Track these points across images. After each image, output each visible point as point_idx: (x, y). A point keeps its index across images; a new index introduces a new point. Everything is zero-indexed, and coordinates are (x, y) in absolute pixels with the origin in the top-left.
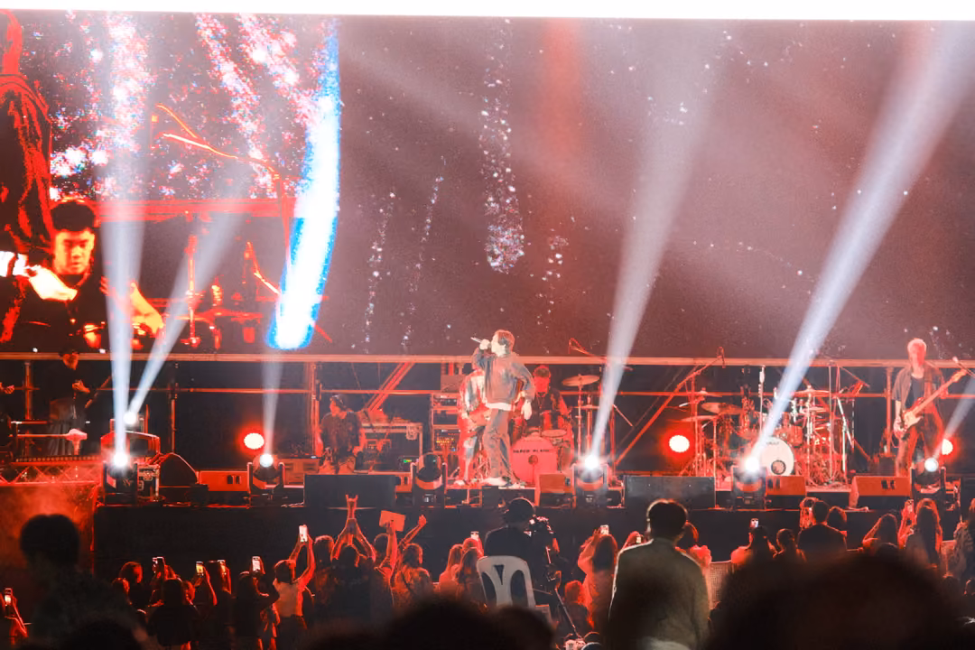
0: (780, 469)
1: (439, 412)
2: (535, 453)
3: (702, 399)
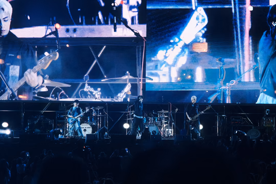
0: (154, 133)
1: (58, 117)
2: (86, 129)
3: (133, 113)
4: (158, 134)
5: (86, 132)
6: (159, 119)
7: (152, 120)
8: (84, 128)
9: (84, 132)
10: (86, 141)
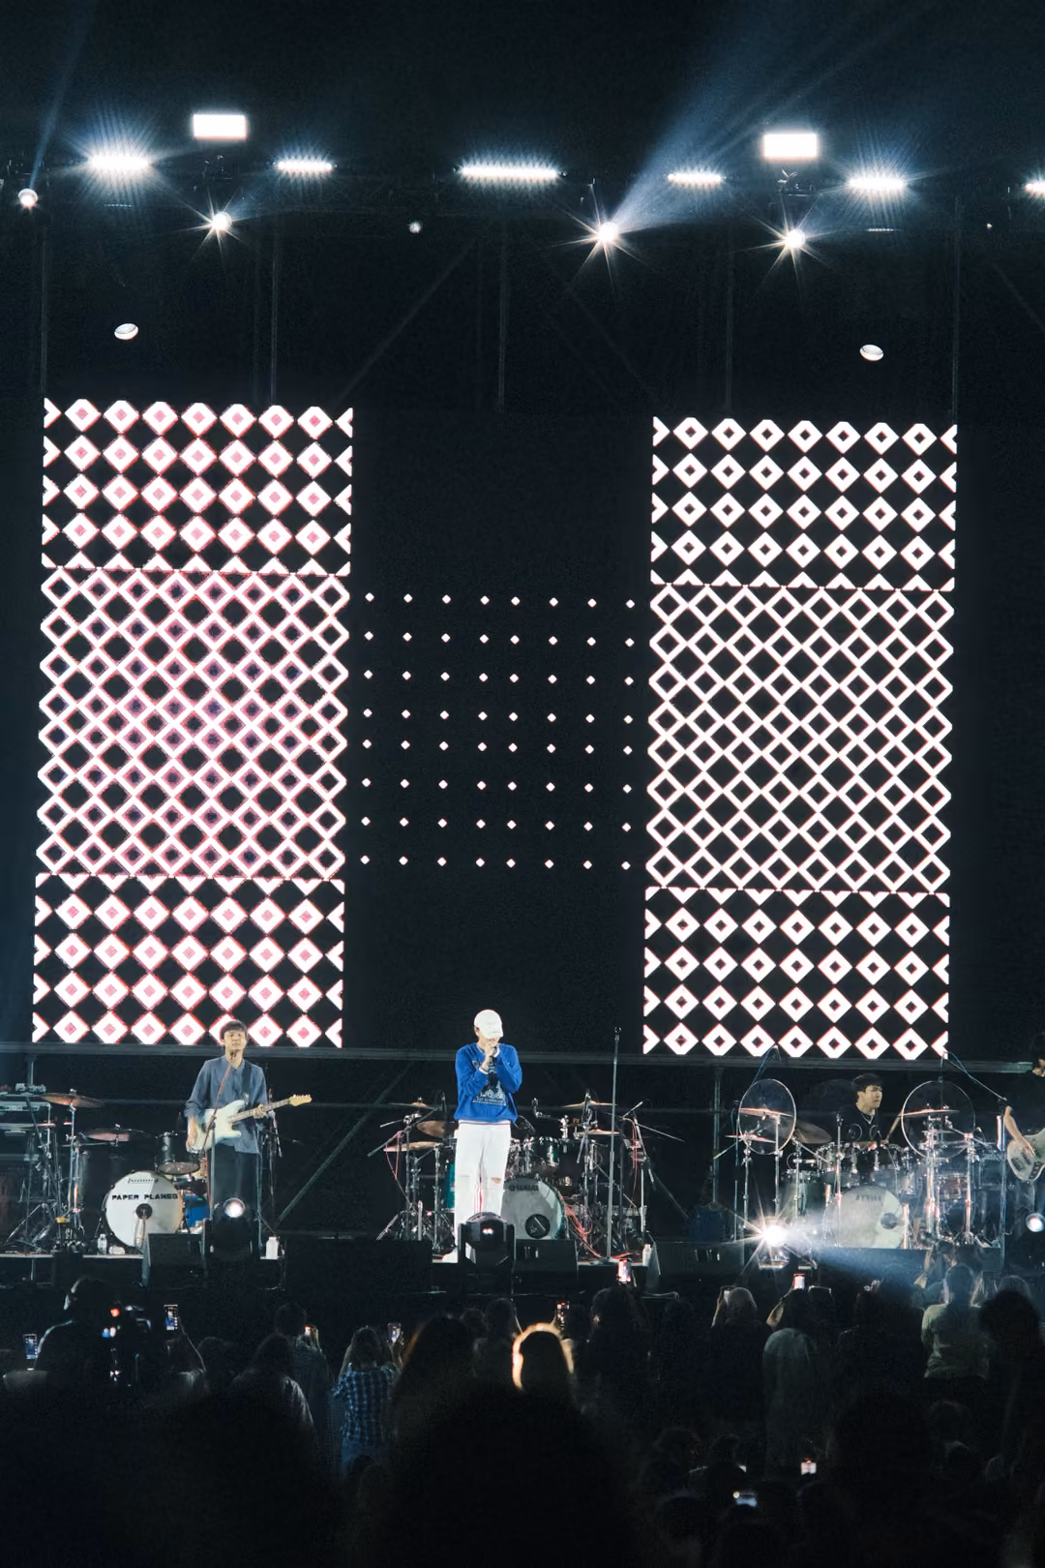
2: (147, 1201)
3: (417, 1116)
4: (561, 1233)
5: (147, 1221)
6: (565, 1150)
7: (528, 1154)
8: (141, 1197)
9: (141, 1220)
10: (145, 1276)
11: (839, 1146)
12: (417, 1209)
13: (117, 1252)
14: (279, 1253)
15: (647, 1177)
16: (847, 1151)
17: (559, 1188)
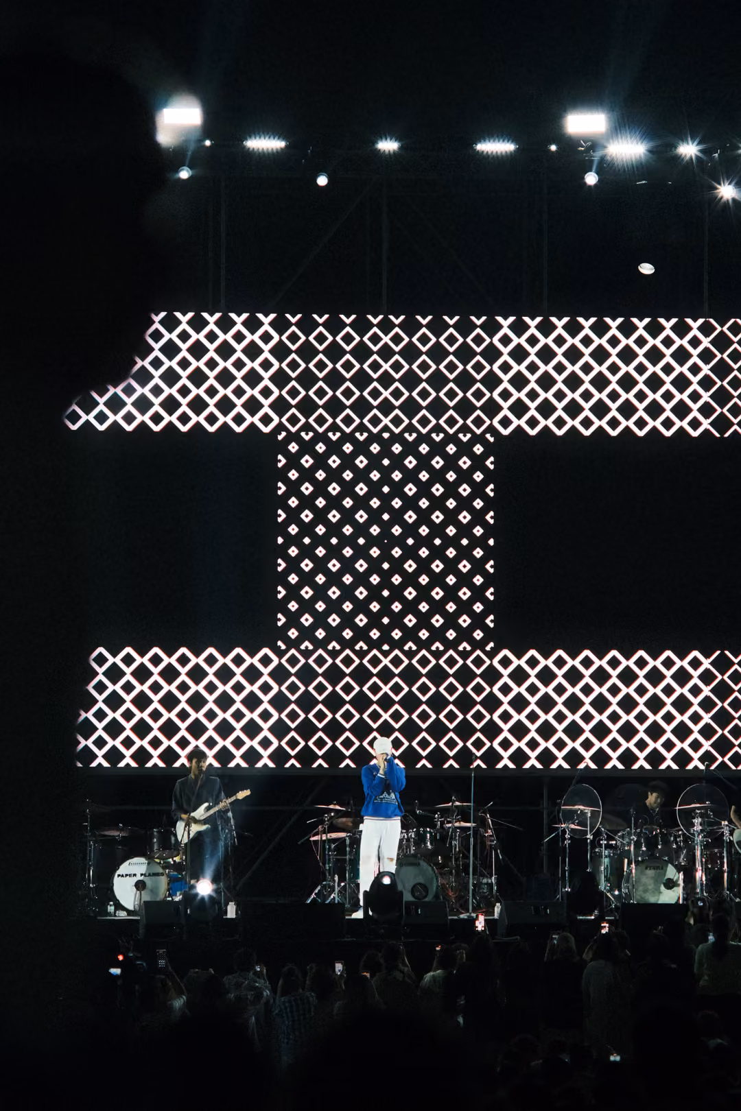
3: (332, 814)
4: (436, 896)
5: (142, 892)
6: (438, 837)
7: (412, 840)
8: (138, 875)
9: (138, 892)
10: (141, 931)
11: (633, 831)
12: (334, 881)
13: (122, 915)
14: (237, 913)
15: (497, 854)
16: (639, 835)
17: (435, 864)
